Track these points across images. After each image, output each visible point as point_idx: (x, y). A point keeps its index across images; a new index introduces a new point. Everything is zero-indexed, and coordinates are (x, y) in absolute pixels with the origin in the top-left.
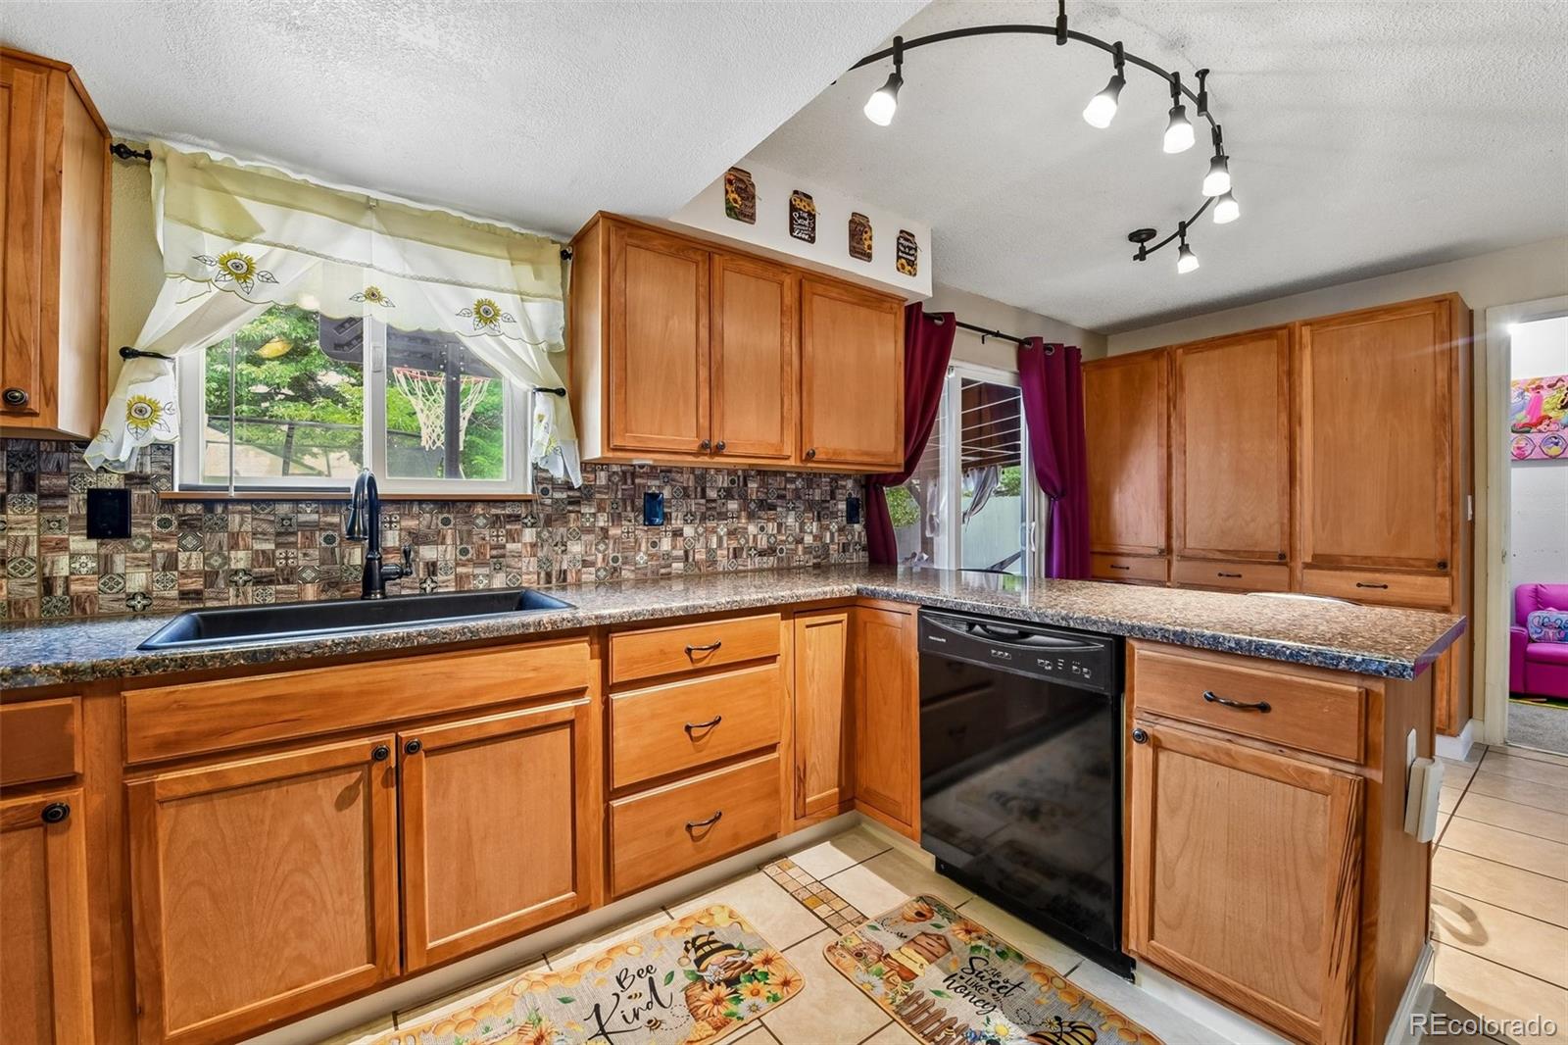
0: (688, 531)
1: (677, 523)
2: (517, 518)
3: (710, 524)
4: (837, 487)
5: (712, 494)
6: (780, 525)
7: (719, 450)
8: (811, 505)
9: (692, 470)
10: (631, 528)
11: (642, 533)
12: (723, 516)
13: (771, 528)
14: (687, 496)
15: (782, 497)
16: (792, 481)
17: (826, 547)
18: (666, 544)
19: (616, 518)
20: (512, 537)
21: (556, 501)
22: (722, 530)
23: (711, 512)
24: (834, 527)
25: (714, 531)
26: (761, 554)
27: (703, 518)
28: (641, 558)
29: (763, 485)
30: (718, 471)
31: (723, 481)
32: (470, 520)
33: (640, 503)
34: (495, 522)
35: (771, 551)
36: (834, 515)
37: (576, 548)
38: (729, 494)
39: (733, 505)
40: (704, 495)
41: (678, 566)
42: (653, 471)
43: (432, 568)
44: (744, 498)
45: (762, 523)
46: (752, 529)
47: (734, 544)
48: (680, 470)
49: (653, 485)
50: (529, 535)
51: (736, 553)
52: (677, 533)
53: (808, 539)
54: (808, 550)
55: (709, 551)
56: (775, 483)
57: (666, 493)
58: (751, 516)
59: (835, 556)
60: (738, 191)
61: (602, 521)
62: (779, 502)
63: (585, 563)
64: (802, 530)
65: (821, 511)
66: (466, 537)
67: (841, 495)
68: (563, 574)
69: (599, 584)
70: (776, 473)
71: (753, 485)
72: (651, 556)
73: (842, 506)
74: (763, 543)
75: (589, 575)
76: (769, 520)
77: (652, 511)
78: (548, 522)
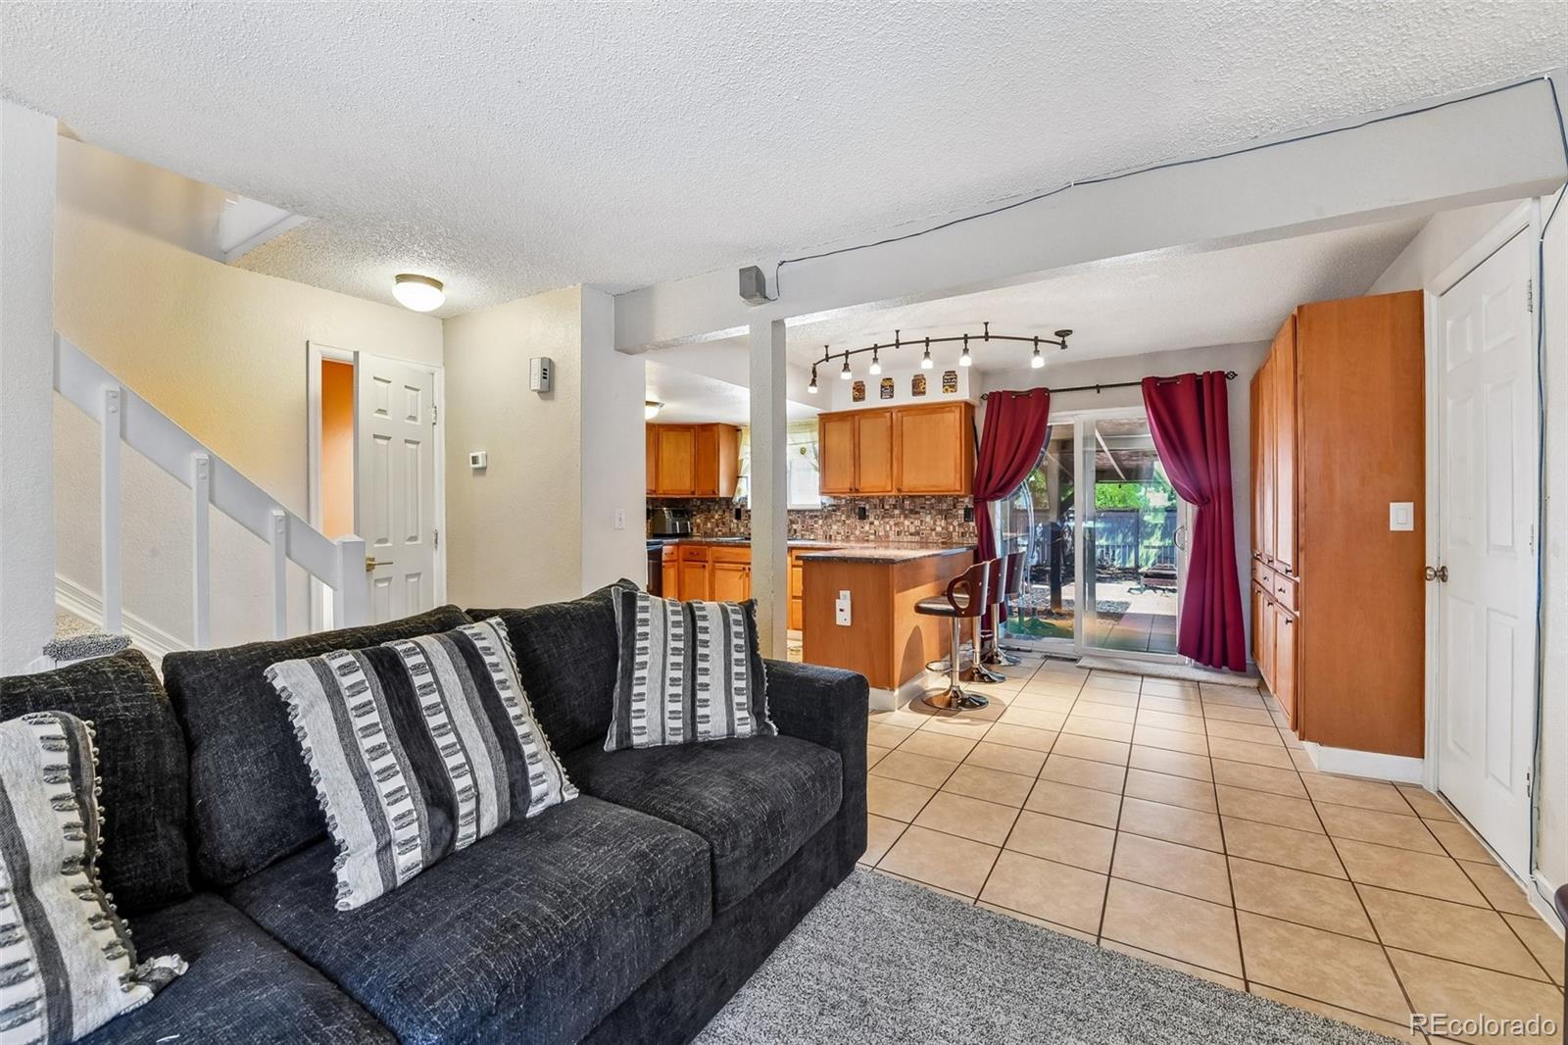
0: (876, 523)
1: (871, 519)
2: (816, 516)
3: (887, 520)
4: (958, 502)
5: (887, 507)
6: (922, 521)
7: (857, 491)
8: (940, 512)
9: (878, 497)
10: (854, 521)
11: (858, 522)
12: (892, 517)
13: (917, 523)
14: (876, 508)
15: (924, 508)
16: (928, 500)
17: (950, 534)
18: (867, 528)
19: (848, 517)
20: (816, 522)
21: (829, 511)
22: (892, 523)
23: (886, 515)
24: (956, 523)
25: (888, 523)
26: (911, 534)
27: (883, 517)
28: (857, 533)
29: (913, 502)
30: (890, 497)
31: (892, 501)
32: (805, 517)
33: (857, 511)
34: (811, 517)
35: (917, 533)
36: (956, 517)
37: (835, 527)
38: (895, 507)
39: (897, 512)
40: (883, 507)
41: (872, 537)
42: (862, 499)
43: (795, 531)
44: (903, 509)
45: (912, 520)
46: (907, 523)
47: (897, 529)
48: (873, 497)
49: (862, 504)
50: (820, 522)
51: (899, 533)
52: (872, 523)
53: (939, 529)
54: (938, 534)
55: (886, 531)
56: (918, 501)
57: (867, 508)
58: (906, 517)
59: (956, 537)
60: (857, 391)
61: (843, 518)
62: (921, 510)
63: (838, 533)
64: (934, 524)
65: (947, 515)
66: (803, 522)
67: (959, 505)
68: (831, 536)
69: (843, 540)
70: (920, 496)
71: (907, 502)
72: (861, 532)
73: (962, 512)
74: (912, 530)
75: (839, 537)
76: (915, 519)
77: (863, 515)
78: (826, 518)
